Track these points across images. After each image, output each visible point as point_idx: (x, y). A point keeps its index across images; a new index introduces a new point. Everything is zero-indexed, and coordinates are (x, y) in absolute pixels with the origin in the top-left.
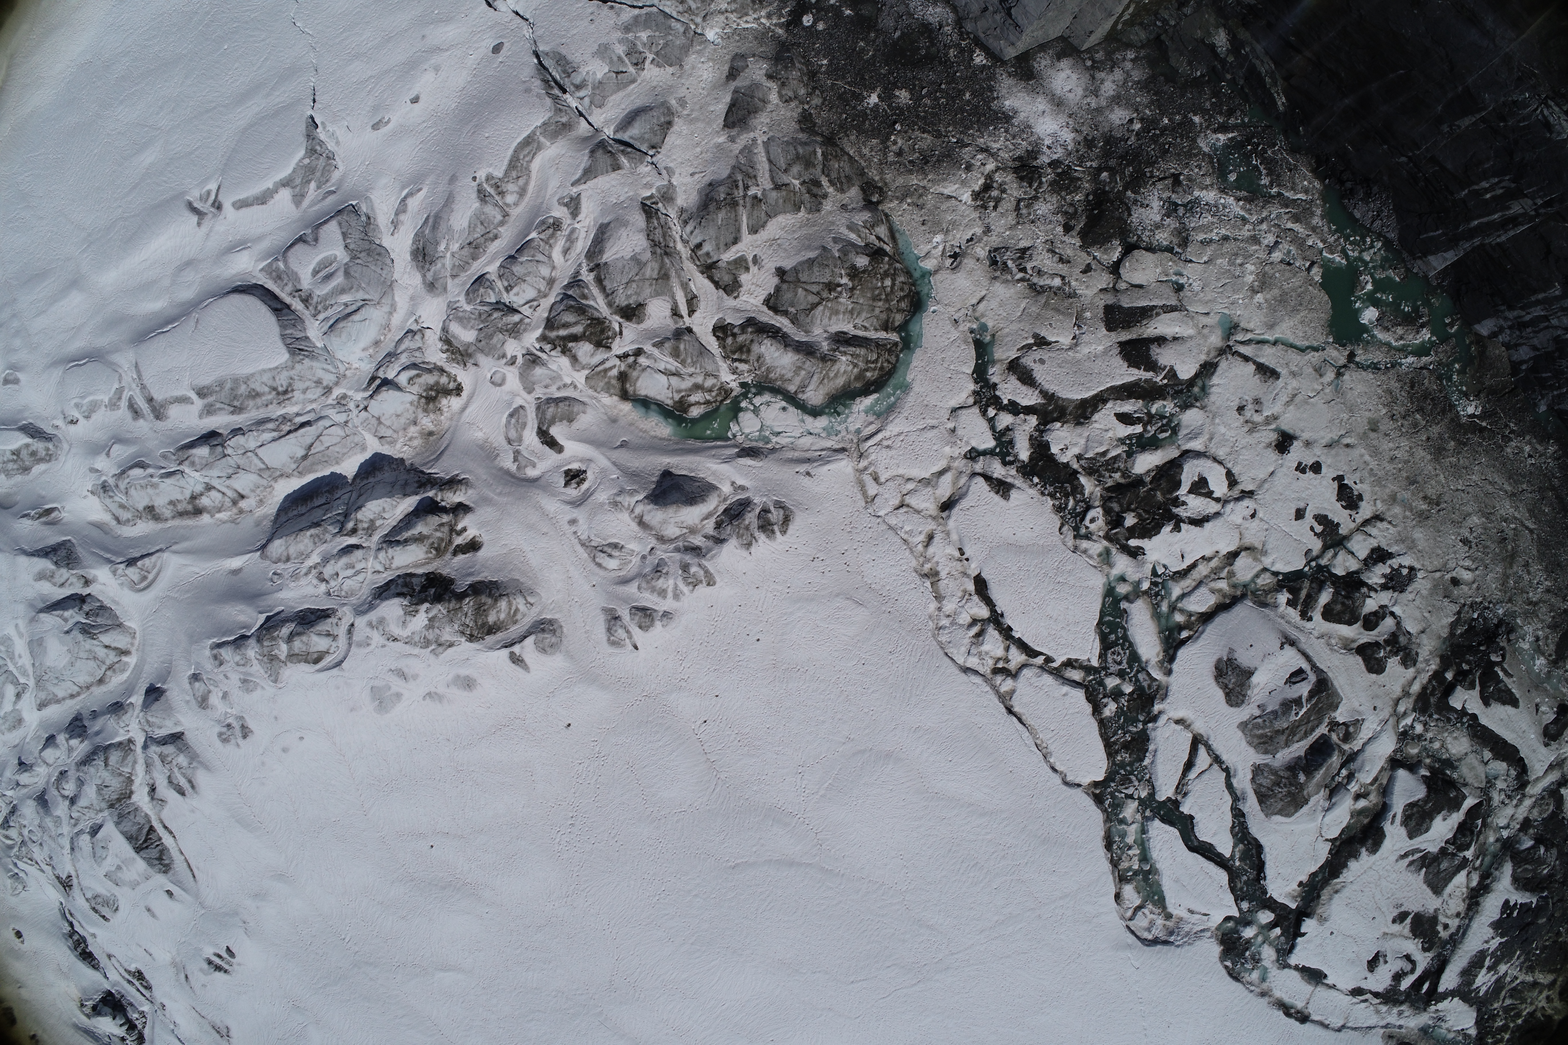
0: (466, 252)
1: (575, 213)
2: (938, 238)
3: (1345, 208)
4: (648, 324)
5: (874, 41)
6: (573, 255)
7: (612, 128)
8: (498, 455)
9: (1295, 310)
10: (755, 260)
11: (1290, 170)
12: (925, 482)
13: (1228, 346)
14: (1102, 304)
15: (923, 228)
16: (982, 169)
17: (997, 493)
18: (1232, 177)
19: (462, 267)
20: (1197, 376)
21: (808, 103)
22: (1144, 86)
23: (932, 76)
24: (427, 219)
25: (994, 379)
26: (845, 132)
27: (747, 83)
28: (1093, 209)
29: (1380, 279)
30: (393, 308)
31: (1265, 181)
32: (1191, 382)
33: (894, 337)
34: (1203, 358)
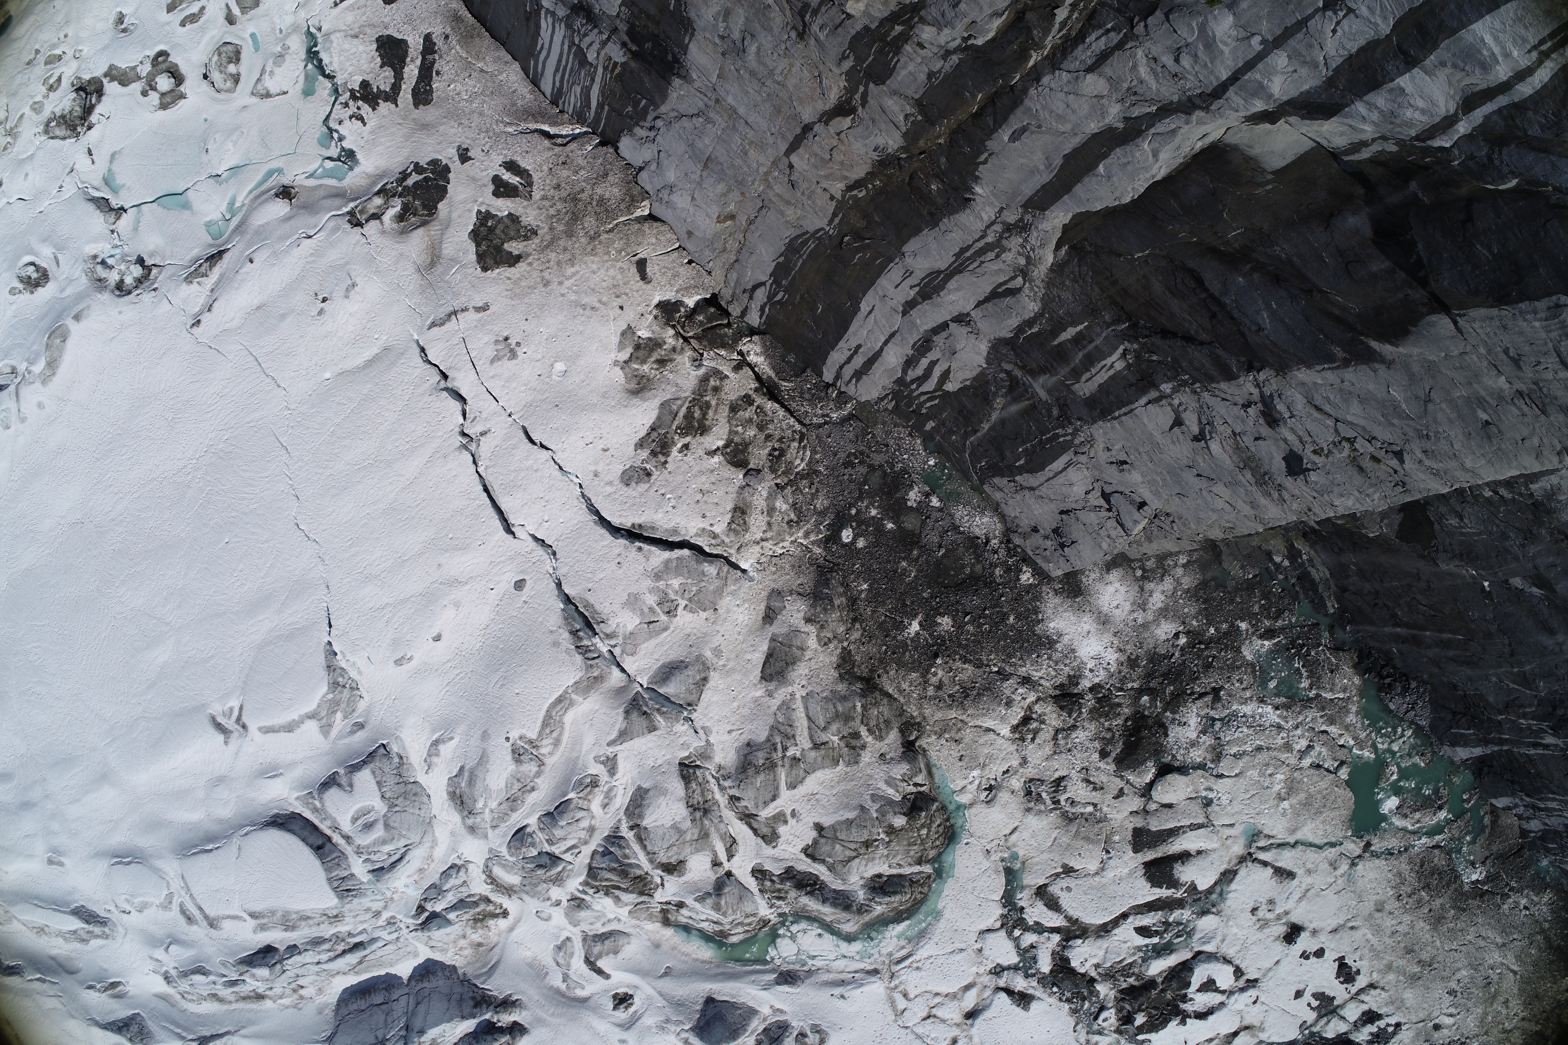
0: (504, 806)
1: (612, 771)
2: (976, 773)
3: (1381, 700)
4: (688, 877)
5: (917, 560)
6: (612, 809)
7: (646, 678)
8: (547, 974)
9: (1319, 812)
10: (793, 814)
11: (1332, 672)
12: (953, 996)
13: (1250, 854)
14: (1131, 826)
15: (960, 764)
16: (1022, 704)
17: (1018, 1006)
18: (1272, 684)
19: (503, 817)
20: (1216, 884)
21: (847, 639)
22: (1193, 594)
23: (976, 601)
24: (462, 769)
25: (1021, 903)
26: (885, 668)
27: (784, 630)
28: (1131, 735)
29: (1406, 768)
30: (435, 843)
31: (1305, 684)
32: (1210, 891)
33: (927, 869)
34: (1224, 867)
